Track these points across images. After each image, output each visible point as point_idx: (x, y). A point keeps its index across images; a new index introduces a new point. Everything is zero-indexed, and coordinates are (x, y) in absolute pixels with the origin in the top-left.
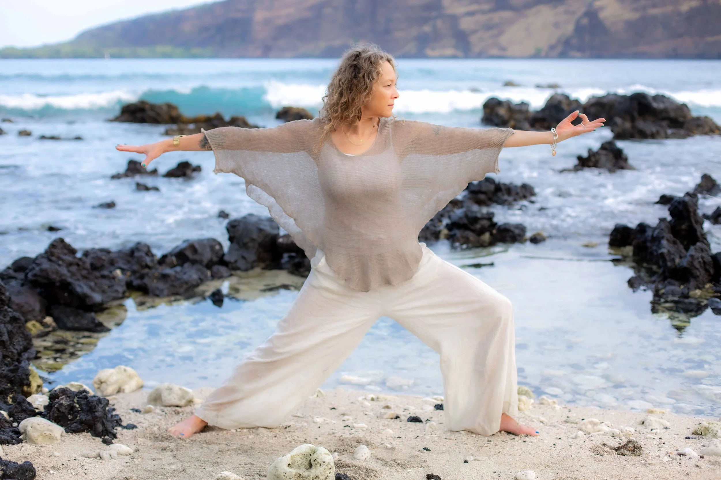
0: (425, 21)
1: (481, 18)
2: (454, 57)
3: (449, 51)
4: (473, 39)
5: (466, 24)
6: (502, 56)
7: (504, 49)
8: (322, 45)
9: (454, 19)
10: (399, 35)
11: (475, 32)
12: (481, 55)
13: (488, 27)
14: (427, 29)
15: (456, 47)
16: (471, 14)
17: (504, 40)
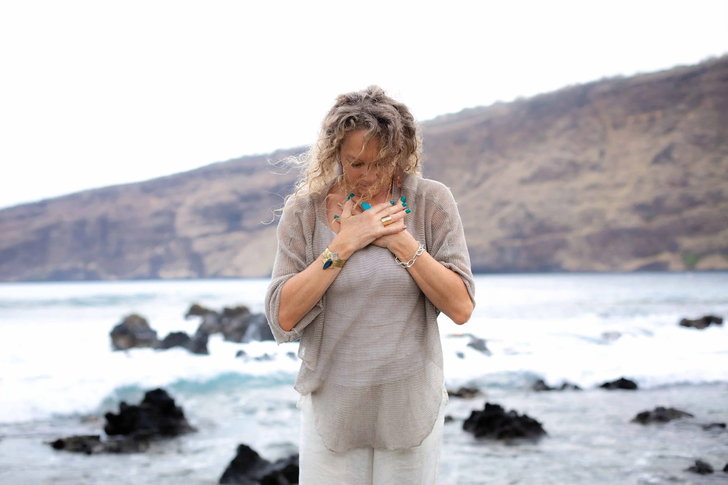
0: (156, 243)
1: (215, 240)
2: (188, 278)
3: (184, 273)
4: (208, 261)
5: (199, 246)
6: (237, 277)
7: (237, 270)
8: (50, 268)
9: (187, 241)
10: (131, 257)
11: (208, 253)
12: (217, 276)
13: (222, 248)
14: (160, 251)
15: (191, 268)
16: (205, 236)
17: (238, 260)
